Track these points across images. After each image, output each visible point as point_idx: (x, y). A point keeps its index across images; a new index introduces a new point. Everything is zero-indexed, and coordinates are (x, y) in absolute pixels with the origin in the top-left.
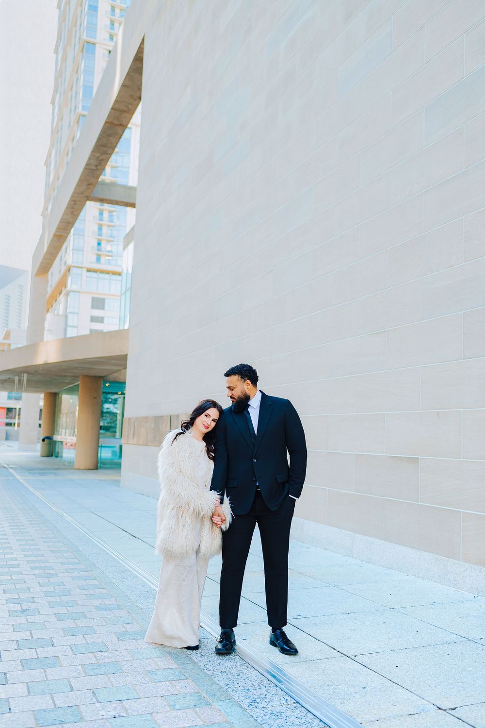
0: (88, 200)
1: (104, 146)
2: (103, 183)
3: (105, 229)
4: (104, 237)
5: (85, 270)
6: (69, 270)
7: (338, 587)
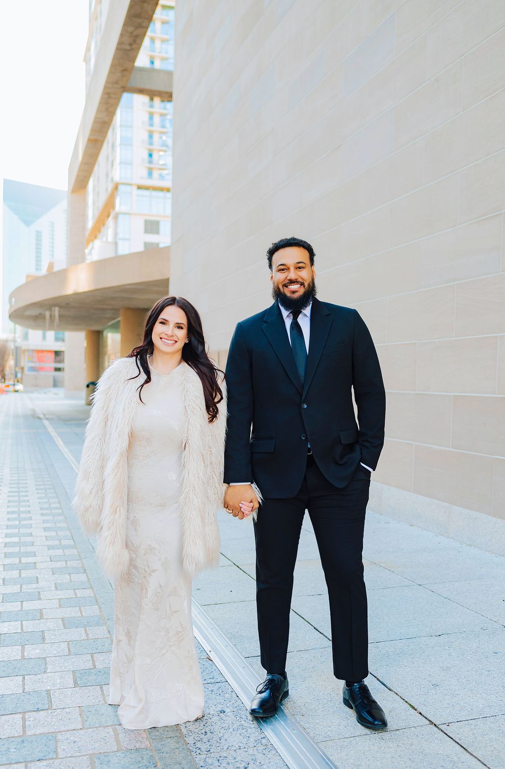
0: (124, 91)
1: (137, 16)
2: (142, 70)
3: (156, 137)
4: (156, 146)
5: (135, 188)
6: (116, 188)
7: (425, 586)
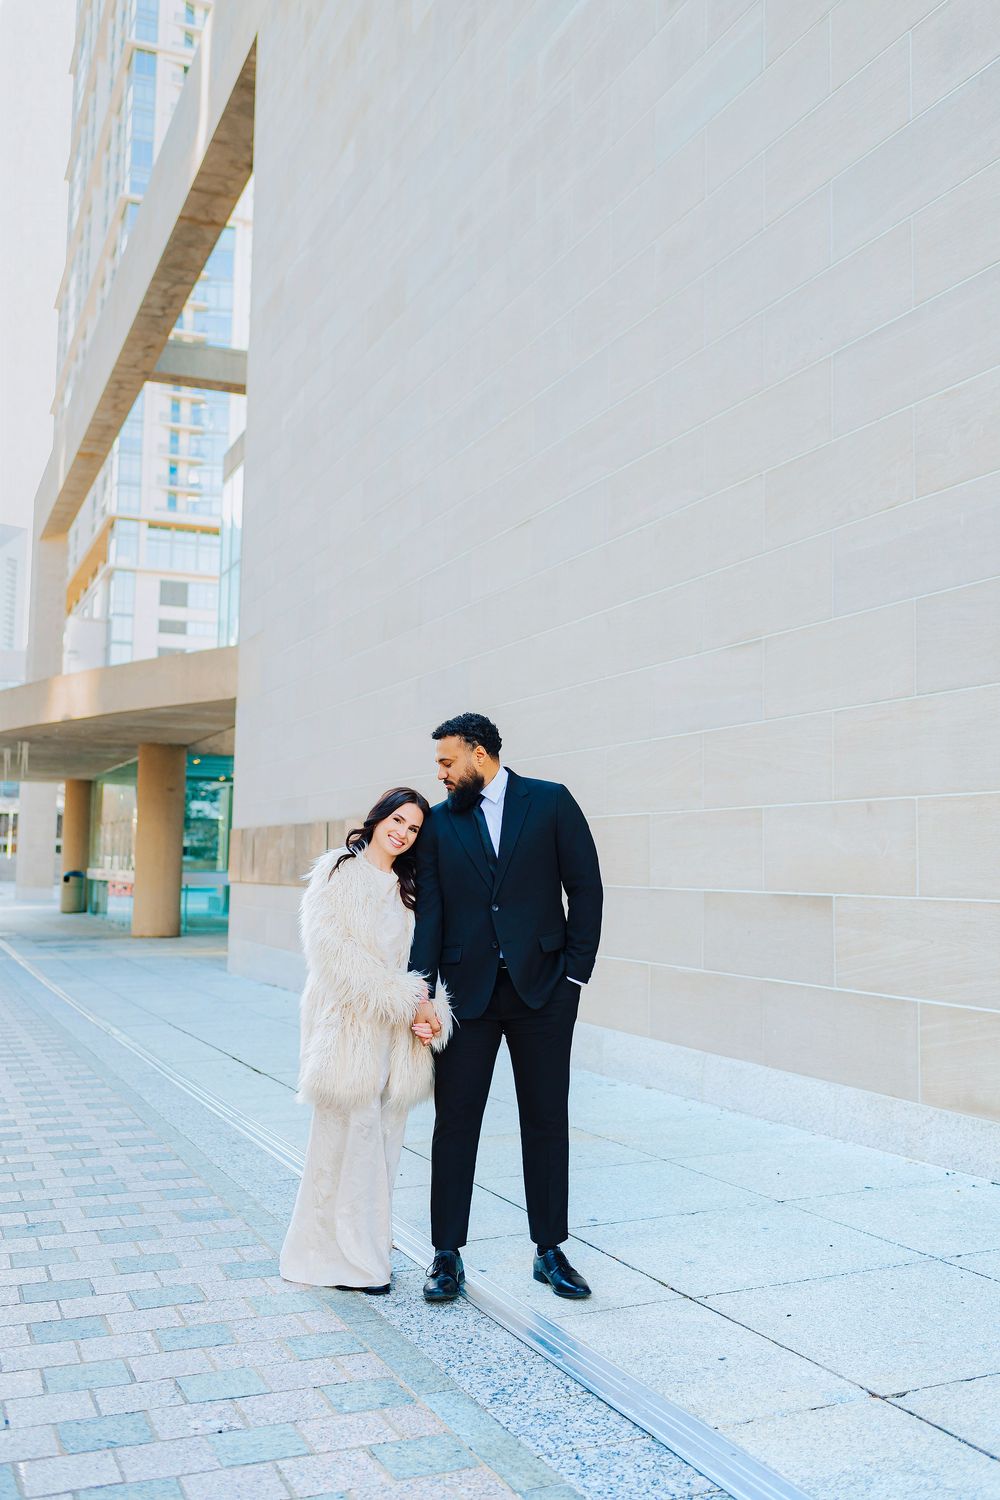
0: (147, 379)
1: (179, 266)
2: (179, 345)
3: (184, 440)
4: (183, 456)
5: (145, 526)
6: (111, 525)
7: (673, 1161)
